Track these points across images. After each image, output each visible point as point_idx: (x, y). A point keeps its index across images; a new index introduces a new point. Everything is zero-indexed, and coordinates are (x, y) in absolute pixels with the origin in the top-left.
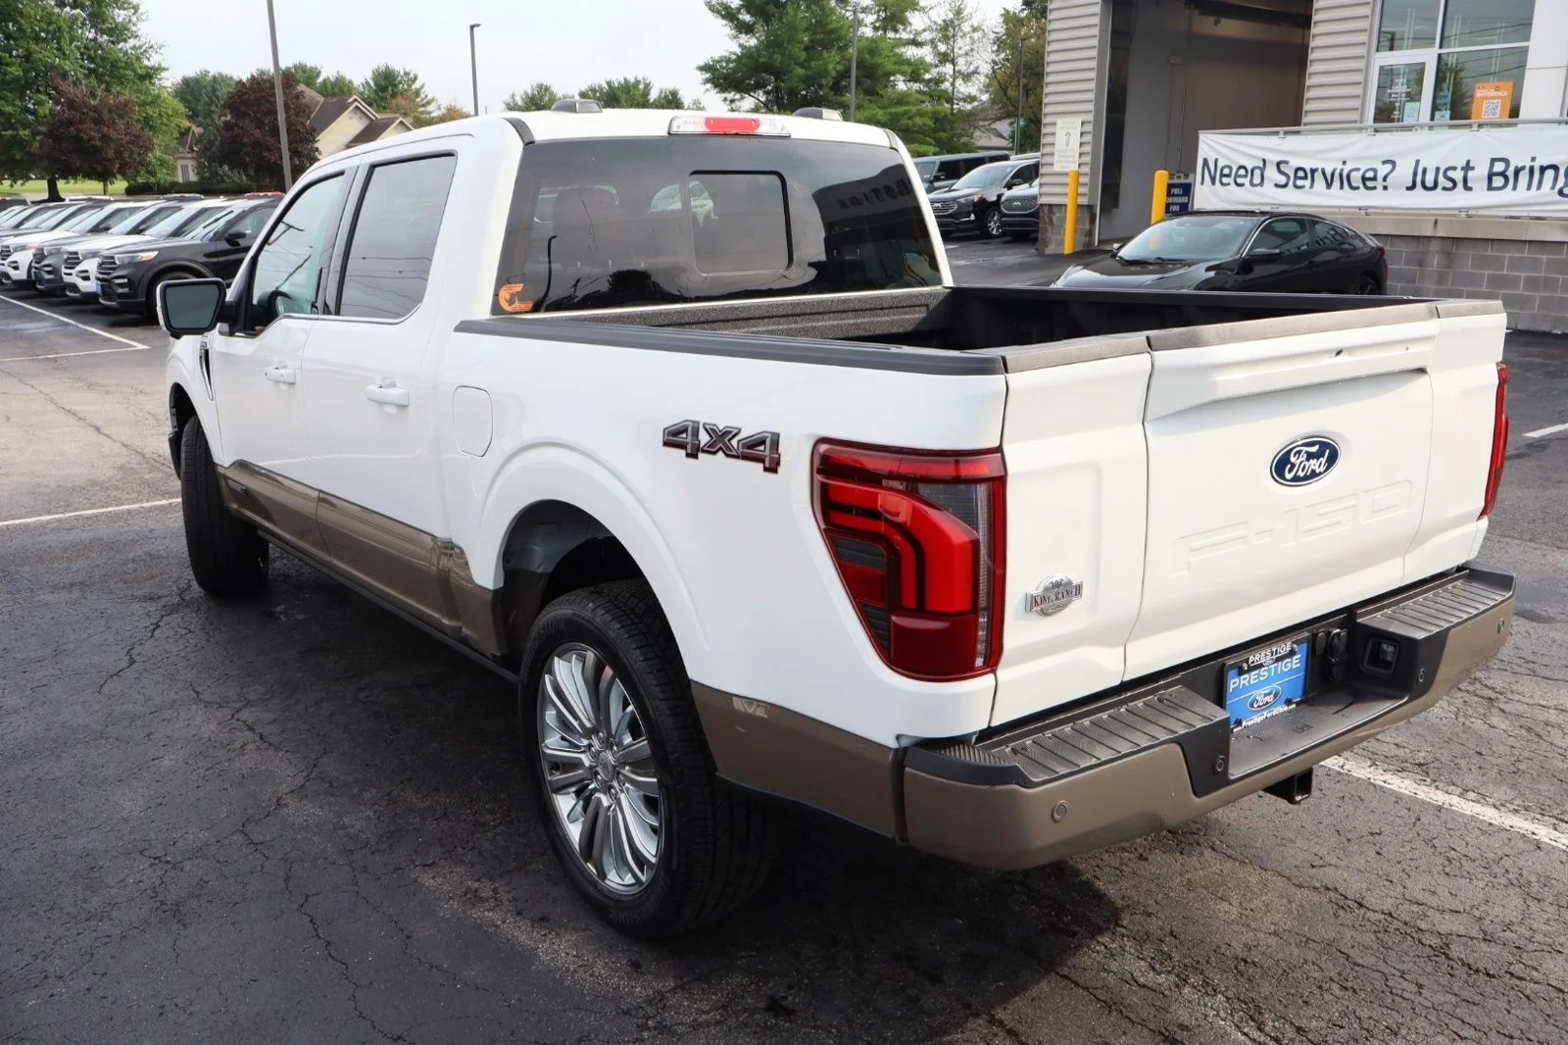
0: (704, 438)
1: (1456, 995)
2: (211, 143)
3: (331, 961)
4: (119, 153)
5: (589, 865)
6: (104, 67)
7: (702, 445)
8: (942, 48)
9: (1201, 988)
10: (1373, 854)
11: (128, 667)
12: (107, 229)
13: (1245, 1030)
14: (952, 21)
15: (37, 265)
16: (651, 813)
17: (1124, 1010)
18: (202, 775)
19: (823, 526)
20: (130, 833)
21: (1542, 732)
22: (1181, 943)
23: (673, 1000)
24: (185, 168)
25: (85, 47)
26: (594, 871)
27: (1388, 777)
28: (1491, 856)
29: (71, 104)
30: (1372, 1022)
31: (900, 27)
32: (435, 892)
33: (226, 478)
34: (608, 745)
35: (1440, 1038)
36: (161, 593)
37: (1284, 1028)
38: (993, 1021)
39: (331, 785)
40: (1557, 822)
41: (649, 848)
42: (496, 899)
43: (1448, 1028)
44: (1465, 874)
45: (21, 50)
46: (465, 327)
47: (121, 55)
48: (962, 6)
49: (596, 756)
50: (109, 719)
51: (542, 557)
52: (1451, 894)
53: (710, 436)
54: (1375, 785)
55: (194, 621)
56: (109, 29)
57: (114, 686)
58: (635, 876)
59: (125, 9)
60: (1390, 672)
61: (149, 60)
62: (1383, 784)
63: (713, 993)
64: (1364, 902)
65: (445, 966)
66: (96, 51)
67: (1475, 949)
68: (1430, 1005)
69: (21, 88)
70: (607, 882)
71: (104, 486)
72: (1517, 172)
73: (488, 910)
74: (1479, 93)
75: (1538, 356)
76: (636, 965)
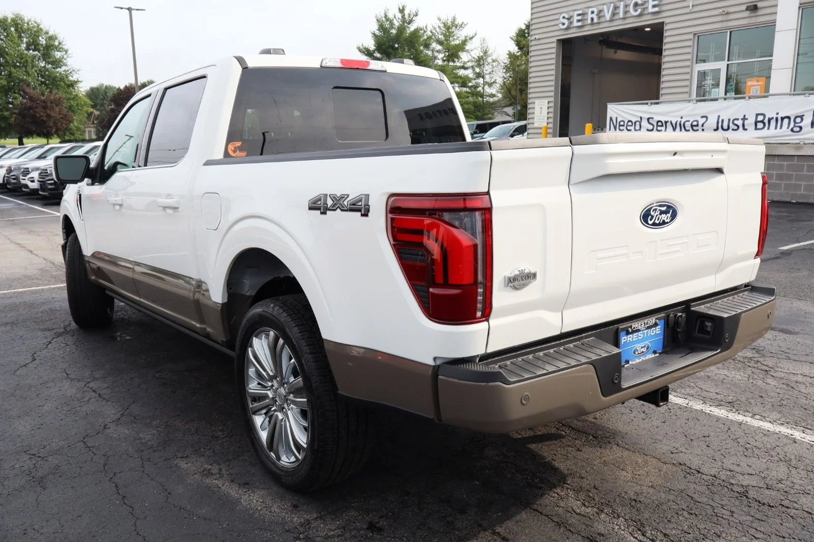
0: (330, 202)
1: (752, 516)
2: (103, 119)
3: (124, 506)
4: (55, 123)
5: (272, 453)
6: (49, 80)
7: (329, 206)
8: (477, 70)
9: (610, 515)
10: (705, 447)
11: (31, 362)
12: (45, 157)
13: (636, 536)
14: (482, 57)
15: (8, 175)
16: (304, 420)
17: (568, 526)
18: (64, 414)
19: (392, 242)
20: (21, 443)
21: (794, 386)
22: (600, 492)
23: (314, 524)
24: (90, 132)
25: (40, 71)
26: (274, 456)
27: (712, 408)
28: (769, 446)
29: (31, 99)
30: (706, 531)
31: (456, 60)
32: (186, 470)
33: (89, 262)
34: (282, 384)
35: (744, 538)
36: (54, 327)
37: (657, 534)
38: (494, 533)
39: (135, 418)
40: (804, 429)
41: (302, 439)
42: (220, 474)
43: (748, 533)
44: (756, 455)
45: (6, 72)
46: (208, 163)
47: (58, 75)
48: (487, 50)
49: (275, 391)
50: (17, 387)
51: (249, 286)
52: (748, 466)
53: (333, 201)
54: (705, 413)
55: (70, 340)
56: (52, 61)
57: (22, 372)
58: (296, 457)
59: (60, 52)
60: (710, 337)
61: (72, 77)
62: (710, 412)
63: (338, 521)
64: (701, 471)
65: (188, 508)
66: (45, 73)
67: (762, 493)
68: (738, 521)
69: (7, 90)
70: (281, 462)
71: (30, 278)
72: (769, 120)
73: (215, 480)
74: (749, 83)
75: (784, 212)
76: (295, 507)
